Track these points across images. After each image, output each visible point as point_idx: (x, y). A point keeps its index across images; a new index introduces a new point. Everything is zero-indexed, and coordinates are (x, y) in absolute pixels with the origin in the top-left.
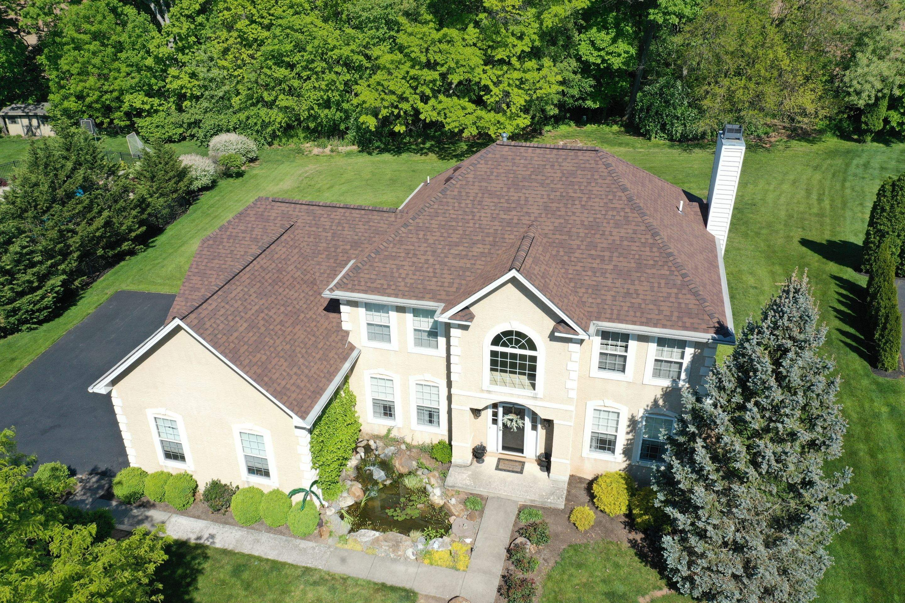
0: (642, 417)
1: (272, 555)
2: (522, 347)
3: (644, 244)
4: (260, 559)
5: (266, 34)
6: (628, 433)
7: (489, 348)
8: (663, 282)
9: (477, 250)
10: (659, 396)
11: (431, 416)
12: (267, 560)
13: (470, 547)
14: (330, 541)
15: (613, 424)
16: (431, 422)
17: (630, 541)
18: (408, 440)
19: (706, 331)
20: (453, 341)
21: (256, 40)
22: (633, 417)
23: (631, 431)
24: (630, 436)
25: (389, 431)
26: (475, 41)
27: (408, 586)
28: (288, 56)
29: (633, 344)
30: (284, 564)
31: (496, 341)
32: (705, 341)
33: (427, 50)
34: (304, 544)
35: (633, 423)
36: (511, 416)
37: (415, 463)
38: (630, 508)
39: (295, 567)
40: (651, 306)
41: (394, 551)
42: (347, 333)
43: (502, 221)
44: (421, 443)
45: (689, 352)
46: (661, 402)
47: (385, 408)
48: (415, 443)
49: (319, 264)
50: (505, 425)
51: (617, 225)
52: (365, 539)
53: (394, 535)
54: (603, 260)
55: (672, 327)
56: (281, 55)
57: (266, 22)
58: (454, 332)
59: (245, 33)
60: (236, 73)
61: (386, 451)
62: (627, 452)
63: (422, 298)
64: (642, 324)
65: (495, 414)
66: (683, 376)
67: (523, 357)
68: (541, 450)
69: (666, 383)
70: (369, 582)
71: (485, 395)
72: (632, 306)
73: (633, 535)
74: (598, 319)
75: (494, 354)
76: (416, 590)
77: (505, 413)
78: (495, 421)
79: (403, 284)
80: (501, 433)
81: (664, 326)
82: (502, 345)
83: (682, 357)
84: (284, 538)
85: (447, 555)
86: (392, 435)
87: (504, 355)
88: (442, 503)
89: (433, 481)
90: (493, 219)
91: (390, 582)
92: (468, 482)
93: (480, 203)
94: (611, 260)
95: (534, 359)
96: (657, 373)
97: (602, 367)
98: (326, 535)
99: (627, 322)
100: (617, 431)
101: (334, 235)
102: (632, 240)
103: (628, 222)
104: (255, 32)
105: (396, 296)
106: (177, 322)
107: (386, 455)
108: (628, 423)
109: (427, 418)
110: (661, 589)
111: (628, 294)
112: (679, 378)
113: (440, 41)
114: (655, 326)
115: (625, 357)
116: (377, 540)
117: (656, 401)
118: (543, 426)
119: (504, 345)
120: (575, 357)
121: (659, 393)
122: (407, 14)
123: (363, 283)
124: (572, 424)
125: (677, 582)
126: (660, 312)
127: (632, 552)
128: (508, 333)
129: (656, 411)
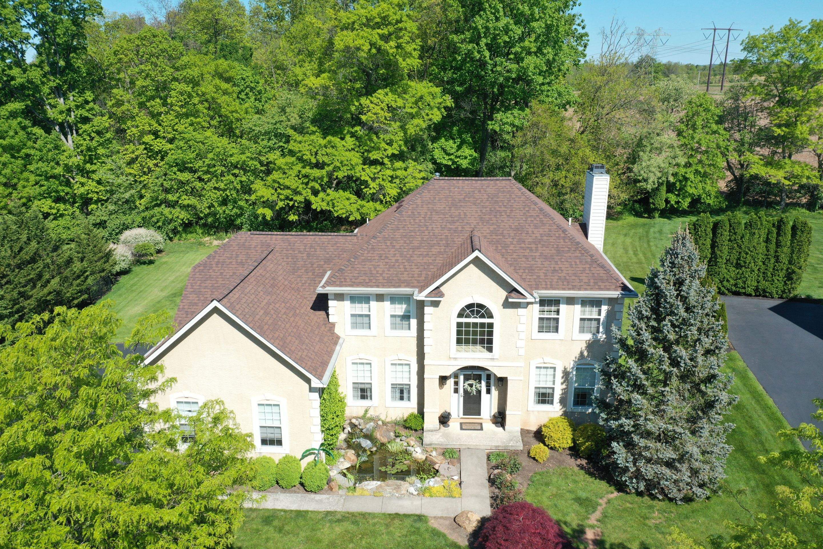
0: (573, 368)
1: (294, 507)
2: (482, 316)
3: (559, 238)
4: (285, 511)
5: (170, 146)
6: (562, 384)
7: (455, 320)
8: (578, 261)
9: (435, 250)
10: (584, 348)
11: (402, 392)
12: (292, 511)
13: (458, 482)
14: (341, 492)
15: (551, 378)
16: (402, 398)
17: (578, 466)
18: (383, 417)
19: (615, 290)
20: (426, 318)
21: (160, 151)
22: (565, 369)
23: (564, 382)
24: (564, 386)
25: (366, 411)
26: (353, 147)
27: (418, 512)
29: (563, 308)
30: (307, 512)
31: (461, 315)
32: (616, 296)
33: (316, 154)
34: (318, 497)
35: (566, 374)
36: (471, 382)
37: (392, 434)
38: (574, 441)
39: (319, 512)
40: (574, 278)
41: (397, 492)
42: (333, 325)
43: (450, 230)
44: (394, 419)
45: (604, 308)
46: (586, 354)
47: (363, 390)
48: (389, 420)
49: (300, 277)
50: (465, 391)
51: (536, 227)
52: (369, 487)
53: (392, 482)
54: (531, 250)
55: (591, 289)
56: (184, 163)
57: (170, 136)
58: (428, 310)
59: (151, 145)
60: (142, 179)
61: (368, 426)
62: (563, 401)
63: (399, 286)
64: (569, 289)
65: (456, 383)
66: (601, 329)
67: (483, 325)
68: (495, 410)
69: (588, 336)
70: (384, 514)
71: (453, 362)
72: (560, 278)
73: (579, 462)
74: (537, 288)
75: (459, 325)
76: (426, 514)
77: (467, 378)
78: (456, 391)
79: (381, 278)
80: (462, 399)
81: (586, 289)
83: (599, 314)
84: (300, 495)
85: (442, 489)
86: (368, 415)
87: (467, 325)
88: (424, 458)
89: (412, 443)
90: (443, 229)
91: (402, 512)
92: (442, 440)
93: (430, 219)
94: (537, 250)
95: (491, 325)
96: (582, 330)
97: (541, 330)
98: (336, 489)
99: (558, 289)
100: (554, 384)
101: (308, 255)
102: (549, 235)
103: (543, 224)
104: (158, 145)
105: (378, 286)
106: (215, 304)
107: (367, 430)
108: (562, 375)
109: (398, 395)
110: (612, 493)
111: (555, 271)
112: (598, 332)
113: (326, 147)
114: (579, 289)
115: (557, 320)
116: (380, 486)
117: (582, 353)
118: (497, 387)
119: (467, 316)
120: (523, 320)
121: (584, 346)
122: (294, 128)
123: (348, 280)
124: (522, 378)
125: (626, 481)
126: (581, 281)
127: (583, 472)
128: (470, 306)
129: (583, 362)
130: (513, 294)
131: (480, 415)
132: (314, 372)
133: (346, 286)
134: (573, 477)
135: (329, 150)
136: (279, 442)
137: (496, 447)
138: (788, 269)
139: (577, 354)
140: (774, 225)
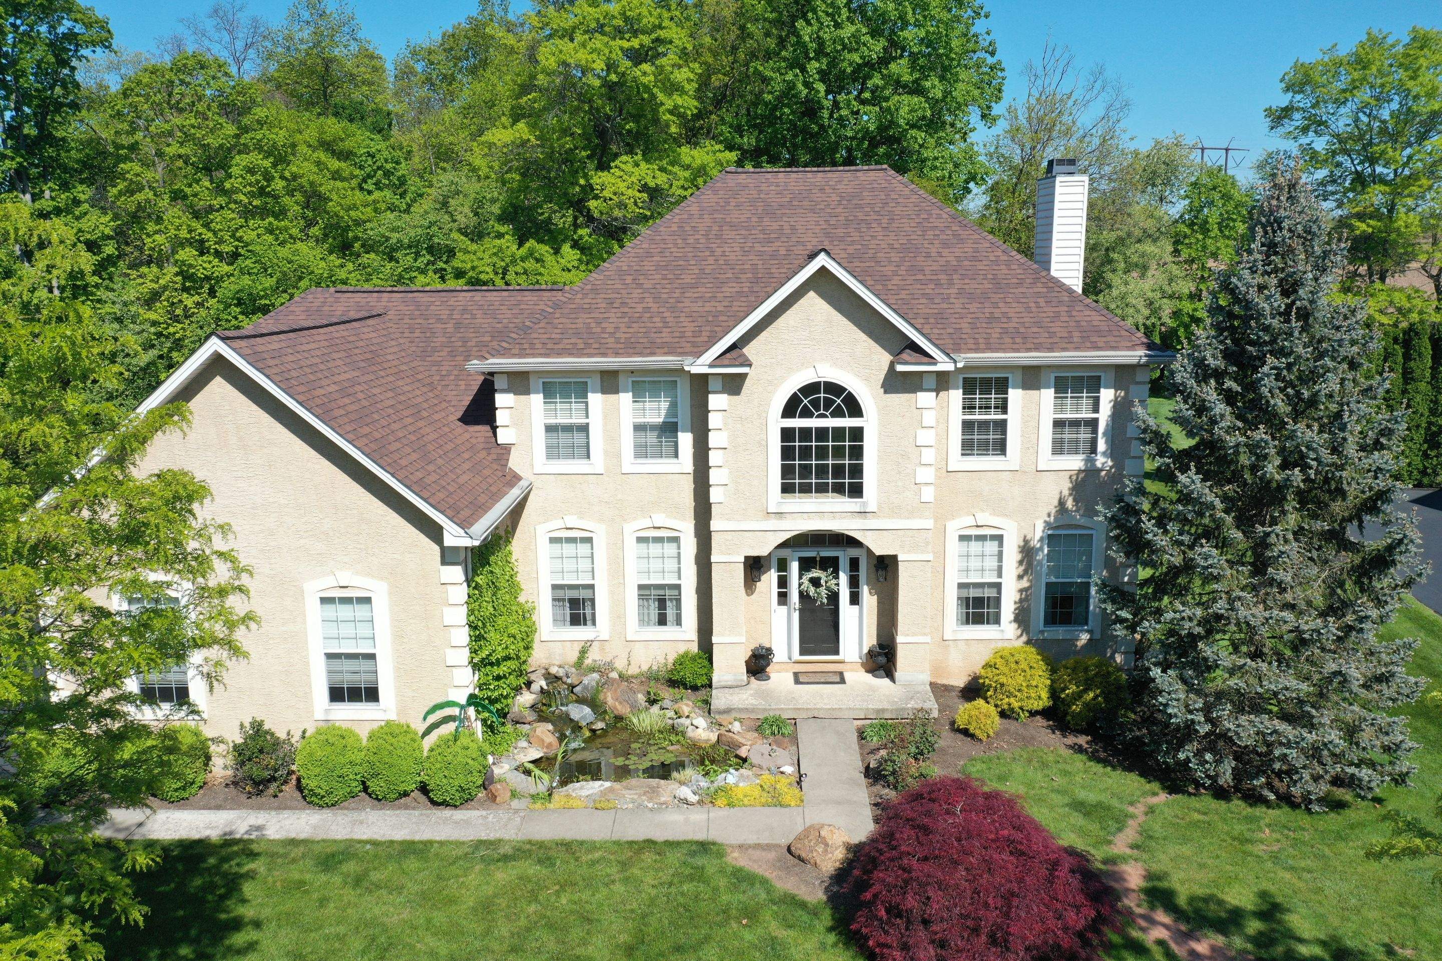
0: (1041, 539)
1: (400, 835)
2: (838, 413)
3: (996, 262)
4: (375, 843)
5: (226, 268)
6: (1020, 577)
7: (776, 423)
8: (1042, 302)
9: (728, 290)
10: (1066, 492)
11: (662, 603)
12: (392, 842)
13: (793, 780)
14: (515, 804)
15: (993, 563)
16: (662, 621)
17: (1071, 747)
18: (620, 664)
19: (1132, 348)
20: (714, 420)
21: (208, 278)
22: (1026, 541)
23: (1026, 572)
24: (1025, 583)
25: (583, 652)
27: (701, 836)
28: (265, 297)
29: (1015, 395)
30: (429, 843)
31: (790, 410)
32: (1134, 361)
34: (459, 815)
35: (1027, 552)
36: (815, 573)
37: (641, 698)
38: (1054, 693)
39: (459, 844)
40: (1035, 330)
41: (650, 799)
42: (506, 449)
43: (760, 254)
44: (645, 668)
45: (1107, 396)
46: (1070, 504)
47: (575, 603)
48: (633, 670)
49: (437, 364)
50: (804, 596)
51: (945, 245)
52: (584, 793)
53: (639, 783)
54: (938, 284)
55: (1077, 349)
56: (253, 298)
57: (226, 248)
58: (716, 401)
59: (191, 266)
60: (171, 330)
61: (586, 681)
62: (1022, 618)
63: (653, 354)
64: (1029, 350)
65: (783, 582)
66: (1102, 446)
67: (839, 433)
68: (870, 640)
69: (1075, 462)
70: (617, 843)
71: (772, 524)
72: (1005, 331)
73: (1071, 740)
75: (787, 434)
76: (719, 840)
77: (806, 565)
78: (783, 598)
79: (612, 340)
80: (796, 616)
81: (1064, 349)
82: (801, 416)
83: (1096, 409)
84: (417, 813)
85: (757, 792)
86: (588, 662)
87: (805, 433)
88: (713, 737)
89: (685, 709)
90: (746, 253)
91: (660, 836)
92: (754, 702)
93: (719, 237)
94: (951, 283)
95: (857, 434)
96: (1058, 448)
97: (968, 447)
98: (503, 795)
99: (1004, 350)
100: (1000, 575)
101: (458, 326)
102: (975, 259)
103: (961, 241)
104: (205, 266)
105: (604, 355)
106: (214, 345)
107: (586, 688)
108: (1019, 557)
109: (654, 613)
110: (1155, 794)
111: (992, 319)
112: (1094, 450)
114: (1051, 350)
115: (1002, 426)
116: (611, 790)
117: (1061, 503)
118: (876, 589)
119: (806, 414)
120: (929, 418)
121: (1065, 486)
123: (538, 346)
124: (930, 557)
125: (1188, 760)
126: (1052, 335)
127: (1083, 757)
128: (810, 389)
129: (1066, 521)
130: (907, 355)
131: (836, 652)
132: (450, 513)
133: (534, 355)
134: (1060, 766)
135: (530, 265)
136: (372, 694)
137: (878, 711)
138: (1430, 424)
139: (1051, 506)
140: (1396, 340)
